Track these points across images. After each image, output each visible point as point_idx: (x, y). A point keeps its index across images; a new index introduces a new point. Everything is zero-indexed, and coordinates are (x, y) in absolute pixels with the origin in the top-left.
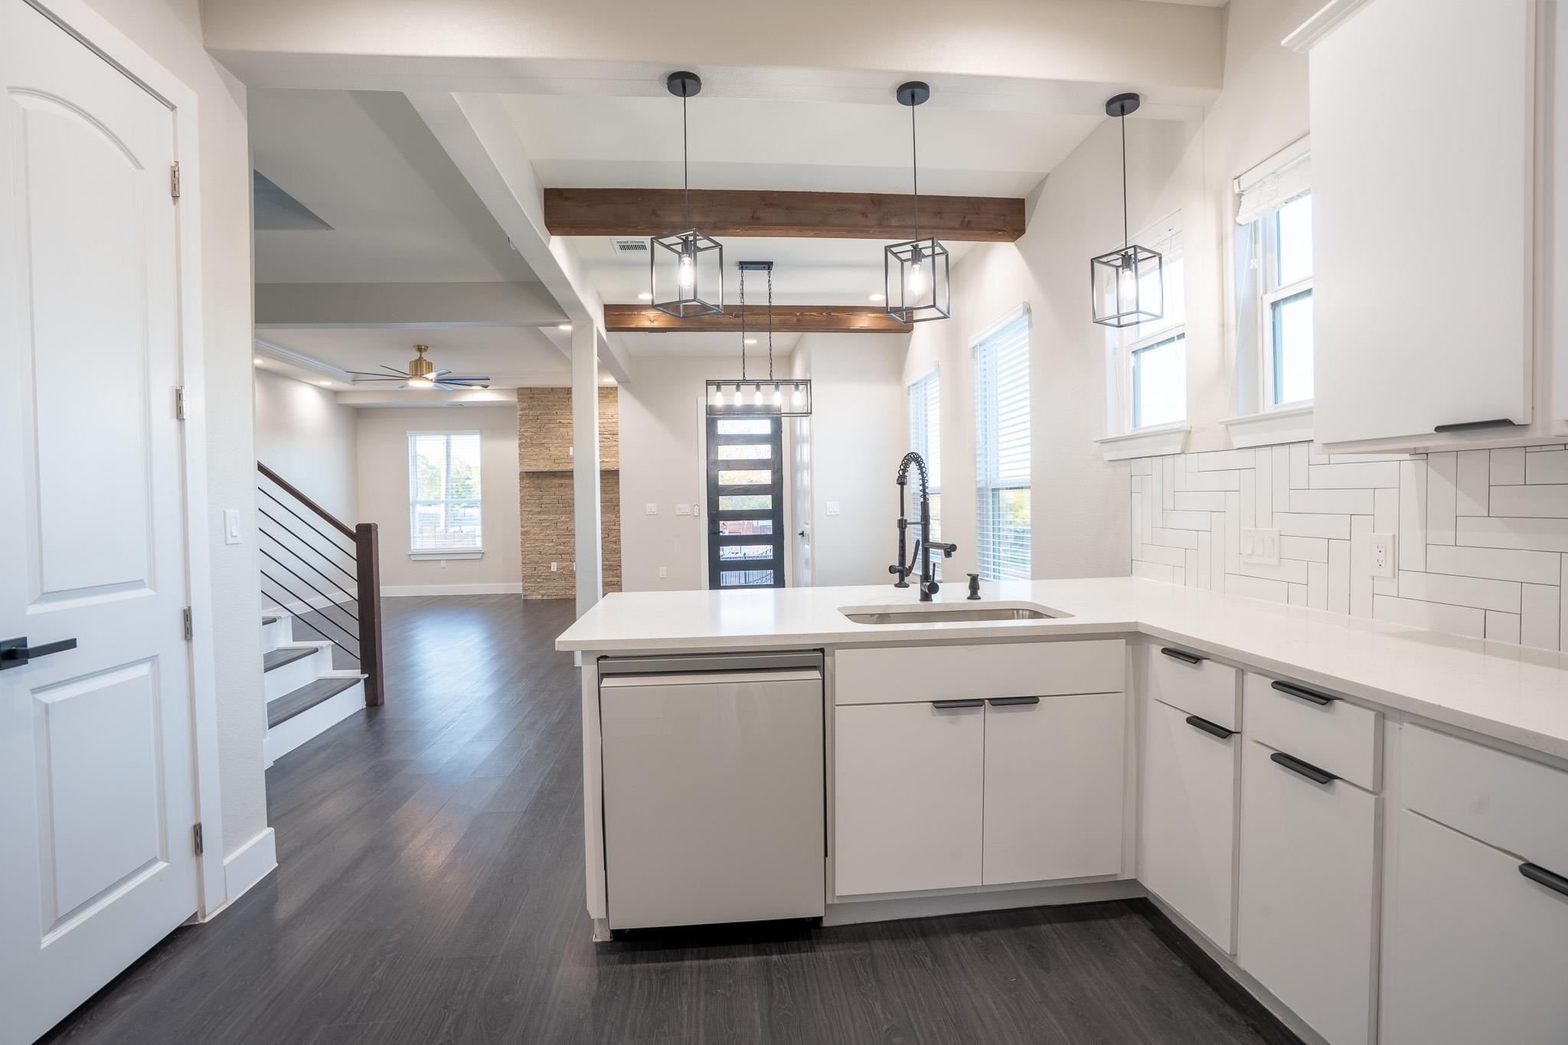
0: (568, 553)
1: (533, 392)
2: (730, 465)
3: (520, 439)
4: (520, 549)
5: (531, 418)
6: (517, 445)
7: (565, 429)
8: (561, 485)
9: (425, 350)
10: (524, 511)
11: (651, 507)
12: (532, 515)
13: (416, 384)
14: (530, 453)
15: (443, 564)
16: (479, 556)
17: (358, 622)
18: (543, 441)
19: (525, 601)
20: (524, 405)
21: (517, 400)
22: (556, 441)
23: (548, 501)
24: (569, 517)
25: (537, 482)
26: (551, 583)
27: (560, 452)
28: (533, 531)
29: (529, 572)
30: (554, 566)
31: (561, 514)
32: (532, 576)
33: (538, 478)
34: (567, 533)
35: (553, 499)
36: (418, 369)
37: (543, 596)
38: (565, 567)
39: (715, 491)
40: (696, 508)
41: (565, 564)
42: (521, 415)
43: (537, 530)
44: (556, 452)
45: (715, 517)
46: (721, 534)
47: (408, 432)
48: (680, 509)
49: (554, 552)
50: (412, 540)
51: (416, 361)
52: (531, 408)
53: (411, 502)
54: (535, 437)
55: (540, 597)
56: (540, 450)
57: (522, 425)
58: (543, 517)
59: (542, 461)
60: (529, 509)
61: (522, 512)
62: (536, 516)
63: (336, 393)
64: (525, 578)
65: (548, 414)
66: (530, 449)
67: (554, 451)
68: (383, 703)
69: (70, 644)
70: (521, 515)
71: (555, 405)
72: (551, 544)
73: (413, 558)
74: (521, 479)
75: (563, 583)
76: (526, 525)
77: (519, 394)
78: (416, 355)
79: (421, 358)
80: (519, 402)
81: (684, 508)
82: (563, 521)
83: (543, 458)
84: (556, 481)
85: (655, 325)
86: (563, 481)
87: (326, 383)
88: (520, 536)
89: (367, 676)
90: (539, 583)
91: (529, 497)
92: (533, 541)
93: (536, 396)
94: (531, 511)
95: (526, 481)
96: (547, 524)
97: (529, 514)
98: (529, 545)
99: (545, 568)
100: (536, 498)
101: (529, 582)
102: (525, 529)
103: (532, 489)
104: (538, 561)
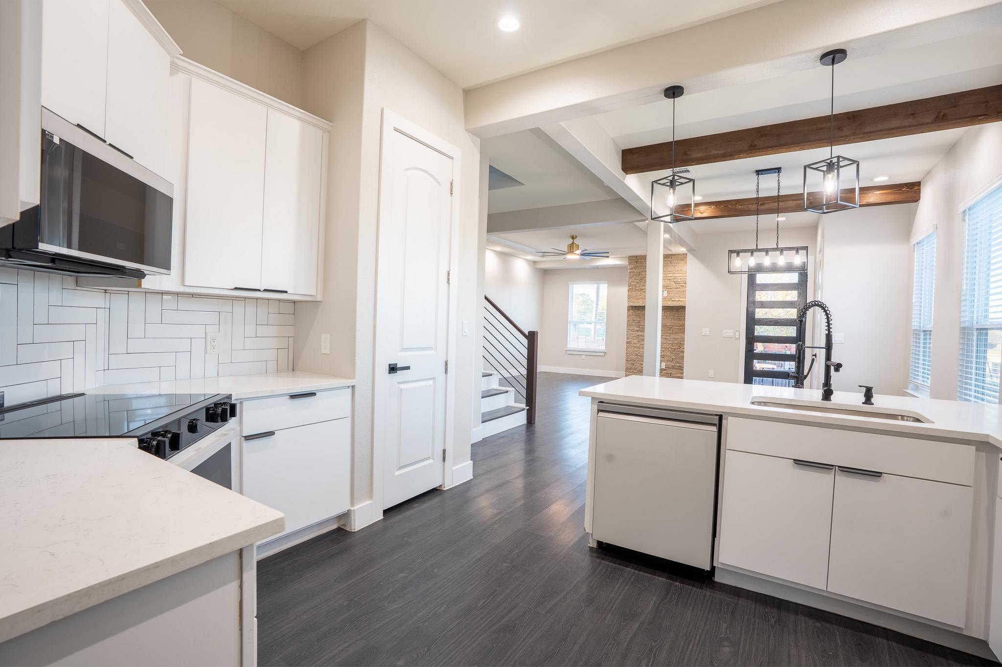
1: (638, 258)
2: (763, 305)
3: (629, 287)
4: (625, 351)
5: (635, 274)
6: (627, 290)
9: (576, 238)
11: (706, 331)
12: (633, 332)
13: (570, 257)
14: (634, 295)
15: (583, 356)
16: (603, 354)
17: (526, 380)
20: (632, 266)
21: (628, 263)
28: (633, 342)
29: (629, 366)
32: (631, 369)
36: (572, 248)
39: (752, 322)
40: (737, 333)
42: (630, 272)
43: (636, 341)
45: (751, 339)
46: (755, 351)
47: (569, 282)
48: (726, 333)
50: (568, 342)
51: (571, 245)
52: (636, 268)
53: (569, 321)
54: (637, 285)
57: (630, 278)
61: (628, 330)
62: (635, 333)
63: (535, 262)
64: (627, 369)
66: (634, 293)
68: (534, 423)
69: (408, 368)
70: (627, 332)
73: (568, 352)
74: (628, 310)
76: (630, 338)
77: (629, 260)
78: (571, 241)
79: (573, 242)
81: (729, 332)
85: (705, 215)
87: (530, 258)
88: (626, 344)
89: (528, 408)
91: (632, 321)
92: (633, 348)
93: (639, 260)
94: (633, 329)
95: (631, 311)
96: (642, 338)
97: (631, 331)
98: (630, 350)
99: (639, 365)
100: (636, 322)
101: (629, 372)
102: (629, 340)
103: (634, 316)
104: (635, 360)
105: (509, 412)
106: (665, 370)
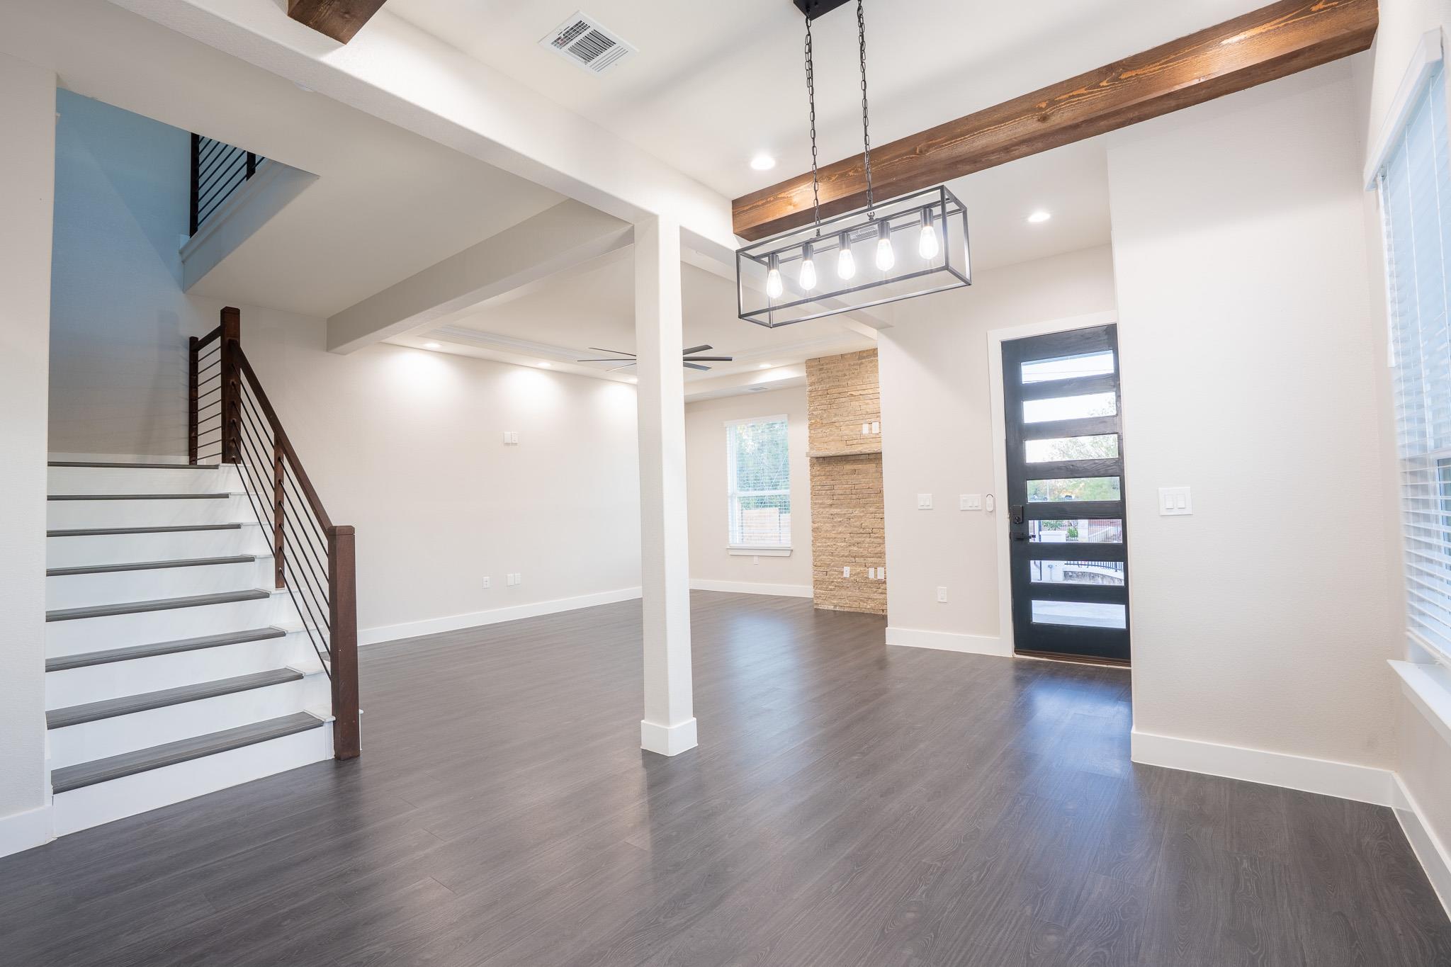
0: (862, 556)
1: (822, 362)
3: (810, 419)
4: (811, 548)
5: (820, 393)
6: (808, 425)
7: (857, 403)
8: (854, 471)
10: (815, 503)
11: (925, 499)
12: (824, 508)
14: (821, 435)
15: (756, 559)
16: (787, 554)
18: (834, 419)
19: (817, 610)
20: (813, 379)
21: (805, 374)
22: (847, 419)
23: (841, 492)
24: (863, 511)
25: (828, 469)
26: (844, 592)
27: (852, 430)
28: (824, 528)
29: (821, 576)
30: (847, 571)
31: (855, 507)
32: (823, 582)
33: (829, 463)
34: (861, 531)
35: (846, 489)
37: (835, 606)
38: (859, 573)
39: (1019, 472)
41: (859, 569)
42: (811, 392)
43: (828, 526)
44: (847, 432)
45: (1021, 513)
46: (1031, 540)
48: (965, 501)
49: (846, 554)
50: (730, 533)
52: (821, 381)
53: (729, 495)
54: (825, 415)
55: (831, 608)
56: (831, 430)
57: (812, 402)
58: (836, 511)
59: (833, 443)
60: (820, 502)
61: (813, 504)
62: (827, 510)
64: (817, 583)
65: (838, 386)
66: (820, 430)
67: (846, 431)
70: (812, 508)
71: (845, 375)
72: (843, 544)
73: (731, 553)
74: (812, 465)
75: (857, 593)
76: (817, 519)
77: (808, 367)
80: (808, 376)
81: (971, 500)
83: (833, 440)
84: (848, 467)
86: (855, 466)
88: (811, 533)
90: (831, 590)
92: (823, 540)
93: (825, 367)
94: (821, 504)
95: (817, 468)
96: (839, 520)
97: (820, 507)
98: (820, 544)
99: (836, 573)
100: (827, 488)
101: (821, 589)
102: (816, 525)
103: (823, 477)
104: (829, 564)
105: (304, 723)
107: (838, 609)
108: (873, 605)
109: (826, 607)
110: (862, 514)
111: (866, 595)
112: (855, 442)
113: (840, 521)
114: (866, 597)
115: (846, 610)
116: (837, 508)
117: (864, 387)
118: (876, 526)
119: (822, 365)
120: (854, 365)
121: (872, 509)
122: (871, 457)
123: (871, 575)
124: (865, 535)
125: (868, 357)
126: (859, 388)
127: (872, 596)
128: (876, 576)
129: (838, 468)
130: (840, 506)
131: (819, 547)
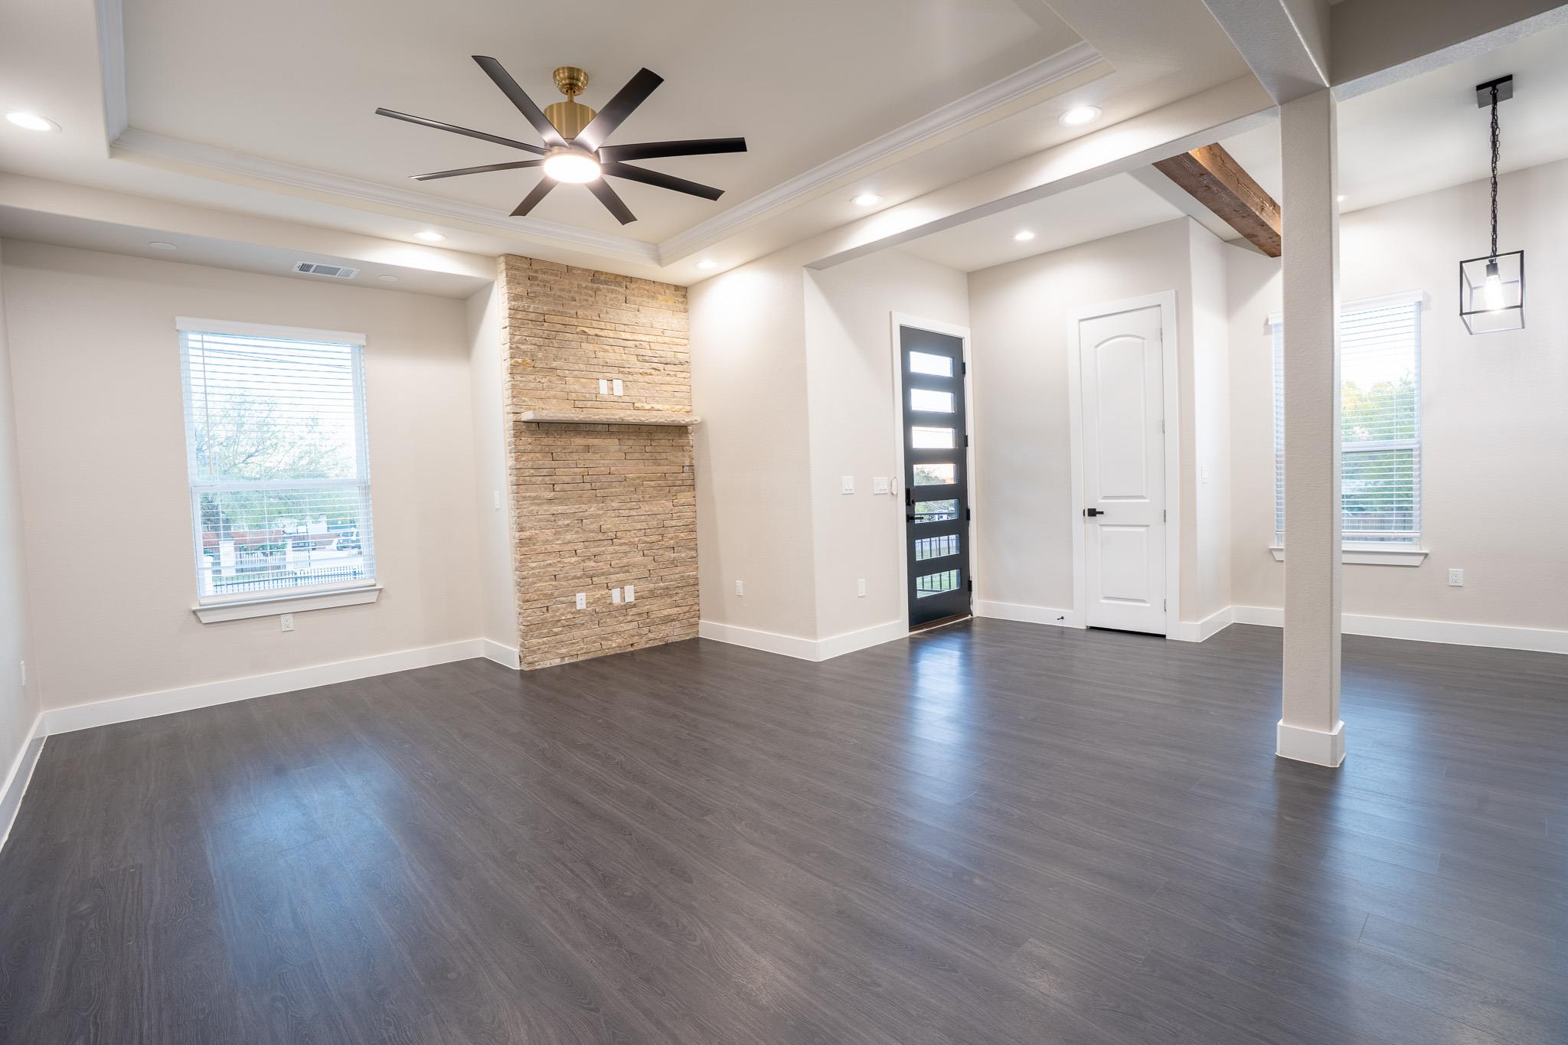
0: (603, 574)
1: (535, 267)
2: (921, 419)
3: (513, 356)
4: (517, 573)
5: (532, 316)
6: (506, 366)
7: (591, 347)
8: (587, 449)
10: (523, 498)
12: (538, 504)
14: (531, 385)
15: (288, 622)
16: (372, 597)
18: (554, 364)
19: (531, 673)
20: (520, 290)
22: (577, 367)
23: (567, 479)
24: (602, 508)
25: (546, 441)
26: (576, 633)
27: (584, 386)
28: (542, 537)
29: (536, 616)
30: (581, 600)
31: (589, 502)
32: (543, 623)
33: (547, 433)
34: (600, 536)
35: (576, 474)
37: (561, 658)
38: (598, 600)
39: (910, 457)
41: (598, 594)
42: (515, 310)
43: (548, 534)
44: (577, 387)
45: (912, 496)
46: (918, 521)
49: (578, 574)
52: (529, 296)
54: (540, 355)
55: (557, 662)
56: (550, 381)
57: (515, 328)
58: (560, 509)
59: (553, 401)
60: (534, 494)
62: (546, 507)
64: (526, 628)
65: (561, 314)
66: (531, 377)
67: (573, 385)
71: (573, 299)
72: (572, 560)
73: (204, 618)
74: (516, 434)
75: (598, 630)
77: (509, 267)
80: (507, 282)
81: (883, 483)
82: (592, 516)
83: (555, 397)
84: (579, 441)
86: (591, 441)
90: (557, 634)
91: (532, 471)
92: (541, 557)
93: (541, 276)
94: (535, 498)
95: (527, 439)
96: (566, 522)
97: (531, 504)
98: (534, 565)
99: (564, 605)
100: (544, 472)
101: (536, 638)
102: (527, 534)
103: (538, 455)
104: (552, 594)
106: (634, 606)
107: (567, 661)
108: (620, 641)
109: (547, 664)
110: (601, 512)
111: (609, 630)
112: (589, 404)
113: (568, 525)
114: (610, 631)
115: (581, 658)
116: (561, 504)
117: (602, 325)
118: (622, 528)
119: (536, 271)
120: (586, 288)
121: (615, 505)
122: (612, 429)
123: (616, 596)
124: (606, 542)
125: (606, 282)
126: (595, 324)
127: (618, 628)
128: (623, 598)
129: (561, 442)
130: (562, 501)
131: (533, 568)
